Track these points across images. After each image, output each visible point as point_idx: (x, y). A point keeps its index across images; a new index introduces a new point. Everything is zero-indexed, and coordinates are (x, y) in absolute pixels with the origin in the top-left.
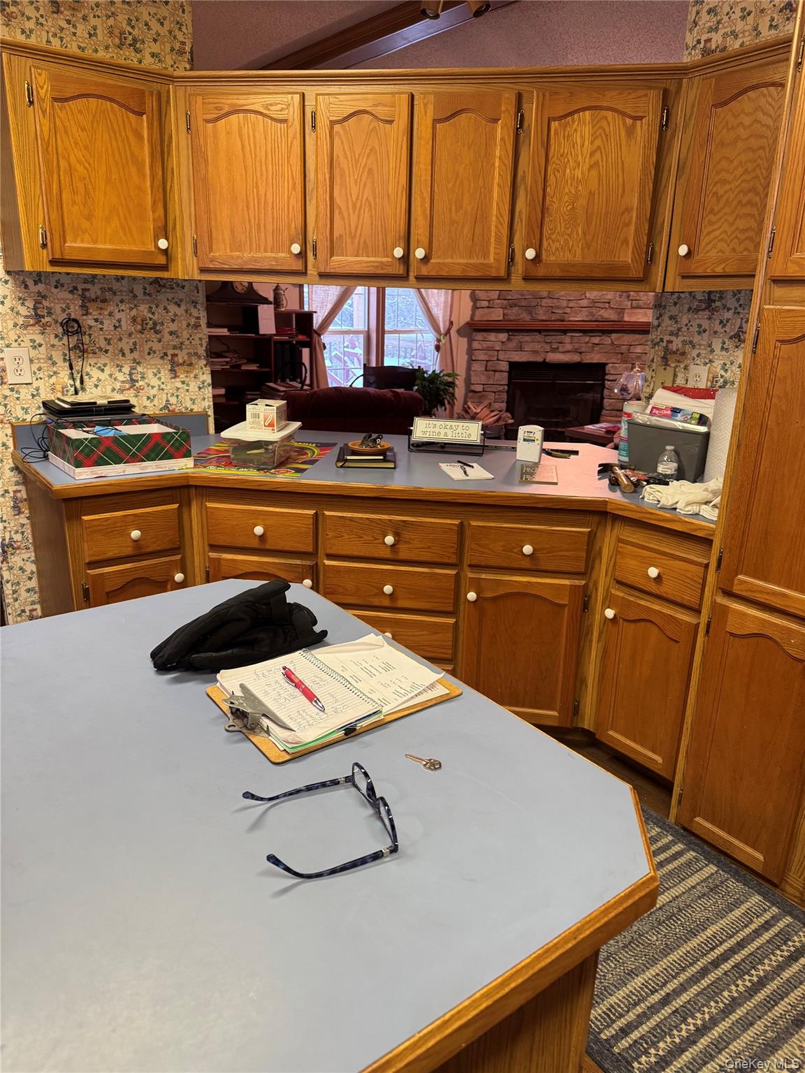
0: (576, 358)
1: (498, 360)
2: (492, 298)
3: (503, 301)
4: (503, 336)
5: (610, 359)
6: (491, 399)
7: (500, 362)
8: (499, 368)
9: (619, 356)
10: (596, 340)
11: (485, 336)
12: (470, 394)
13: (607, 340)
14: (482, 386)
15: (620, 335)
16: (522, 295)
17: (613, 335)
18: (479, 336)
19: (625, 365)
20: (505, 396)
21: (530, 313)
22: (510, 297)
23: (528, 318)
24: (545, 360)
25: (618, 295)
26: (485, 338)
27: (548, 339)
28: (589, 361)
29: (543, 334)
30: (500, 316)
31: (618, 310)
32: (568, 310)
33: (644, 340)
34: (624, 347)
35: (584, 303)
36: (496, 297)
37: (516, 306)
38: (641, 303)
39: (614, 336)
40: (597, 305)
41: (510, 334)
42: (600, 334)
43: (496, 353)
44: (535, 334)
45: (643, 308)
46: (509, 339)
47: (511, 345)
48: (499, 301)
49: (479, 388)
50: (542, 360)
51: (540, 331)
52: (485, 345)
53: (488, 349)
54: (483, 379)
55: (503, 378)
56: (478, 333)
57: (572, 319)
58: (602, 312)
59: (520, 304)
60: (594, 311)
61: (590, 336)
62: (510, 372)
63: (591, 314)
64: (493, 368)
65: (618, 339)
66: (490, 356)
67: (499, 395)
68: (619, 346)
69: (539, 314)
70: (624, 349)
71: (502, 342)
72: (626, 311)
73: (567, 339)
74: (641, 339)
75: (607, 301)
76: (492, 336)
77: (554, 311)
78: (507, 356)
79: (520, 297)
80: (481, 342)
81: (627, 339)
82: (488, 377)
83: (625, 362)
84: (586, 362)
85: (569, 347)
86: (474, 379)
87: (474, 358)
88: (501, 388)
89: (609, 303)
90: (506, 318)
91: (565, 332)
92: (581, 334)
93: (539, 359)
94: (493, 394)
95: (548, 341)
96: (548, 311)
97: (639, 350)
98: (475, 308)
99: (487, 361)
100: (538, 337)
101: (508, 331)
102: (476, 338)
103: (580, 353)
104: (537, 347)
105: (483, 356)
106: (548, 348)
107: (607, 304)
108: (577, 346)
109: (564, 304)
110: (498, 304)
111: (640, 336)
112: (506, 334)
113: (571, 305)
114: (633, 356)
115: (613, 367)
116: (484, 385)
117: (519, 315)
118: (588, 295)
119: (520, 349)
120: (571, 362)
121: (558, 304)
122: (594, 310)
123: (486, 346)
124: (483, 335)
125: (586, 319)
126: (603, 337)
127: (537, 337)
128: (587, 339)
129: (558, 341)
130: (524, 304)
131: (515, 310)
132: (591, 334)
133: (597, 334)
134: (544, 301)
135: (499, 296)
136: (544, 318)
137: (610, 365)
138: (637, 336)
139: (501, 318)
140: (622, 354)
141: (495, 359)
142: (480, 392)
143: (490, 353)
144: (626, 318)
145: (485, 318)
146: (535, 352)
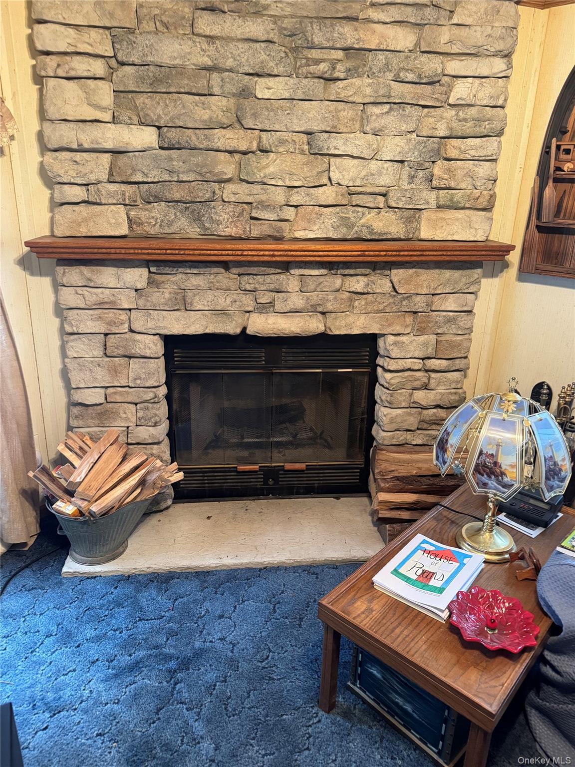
0: (313, 325)
1: (132, 331)
2: (93, 178)
3: (123, 187)
4: (137, 276)
5: (389, 325)
6: (127, 419)
7: (138, 337)
8: (137, 351)
9: (409, 319)
10: (358, 284)
11: (89, 275)
12: (75, 410)
13: (381, 284)
14: (102, 391)
15: (411, 271)
16: (171, 172)
17: (394, 272)
18: (74, 275)
19: (422, 339)
20: (163, 410)
21: (197, 219)
22: (139, 178)
23: (194, 231)
24: (245, 329)
25: (405, 176)
26: (90, 280)
27: (249, 282)
28: (343, 332)
29: (235, 270)
30: (118, 224)
31: (406, 214)
32: (290, 213)
33: (464, 280)
34: (418, 298)
35: (328, 194)
36: (105, 177)
37: (158, 199)
38: (458, 195)
39: (398, 274)
40: (356, 199)
41: (153, 269)
42: (368, 271)
43: (124, 316)
44: (215, 270)
45: (464, 208)
46: (151, 282)
47: (162, 295)
48: (112, 187)
49: (94, 397)
50: (238, 331)
51: (226, 265)
52: (92, 296)
53: (101, 305)
54: (102, 377)
55: (157, 371)
56: (67, 269)
57: (299, 234)
58: (370, 218)
59: (169, 196)
60: (351, 215)
61: (344, 275)
62: (168, 356)
63: (346, 222)
64: (121, 352)
65: (408, 281)
66: (111, 323)
67: (147, 409)
68: (409, 297)
69: (219, 223)
70: (419, 303)
71: (136, 290)
72: (425, 214)
73: (291, 281)
74: (456, 282)
75: (383, 190)
76: (108, 276)
77: (253, 215)
78: (150, 325)
79: (166, 177)
80: (79, 290)
81: (428, 279)
82: (114, 371)
83: (421, 331)
84: (337, 333)
85: (297, 301)
86: (76, 379)
87: (68, 329)
88: (150, 395)
89: (384, 195)
90: (138, 230)
91: (286, 267)
92: (323, 271)
93: (231, 328)
94: (132, 407)
95: (248, 287)
96: (241, 214)
97: (451, 303)
98: (56, 205)
99: (106, 335)
100: (223, 278)
101: (147, 263)
102: (65, 281)
103: (323, 313)
104: (223, 301)
105: (89, 323)
106: (248, 302)
107: (381, 199)
108: (315, 297)
109: (279, 196)
110: (110, 195)
111: (457, 274)
112: (144, 272)
113: (296, 199)
114: (439, 317)
115: (395, 343)
116: (107, 387)
117: (170, 224)
118: (335, 176)
119: (182, 304)
120: (303, 334)
121: (264, 197)
122: (350, 213)
123: (94, 299)
124: (82, 273)
125: (331, 235)
126: (372, 278)
127: (220, 277)
128: (338, 282)
129: (272, 286)
130: (177, 196)
131: (158, 210)
132: (347, 272)
133: (359, 271)
134: (230, 188)
135: (111, 174)
136: (232, 231)
137: (391, 339)
138: (447, 274)
139: (124, 230)
140: (415, 313)
141: (125, 328)
142: (101, 404)
143: (110, 315)
144: (425, 233)
145: (84, 231)
146: (223, 312)
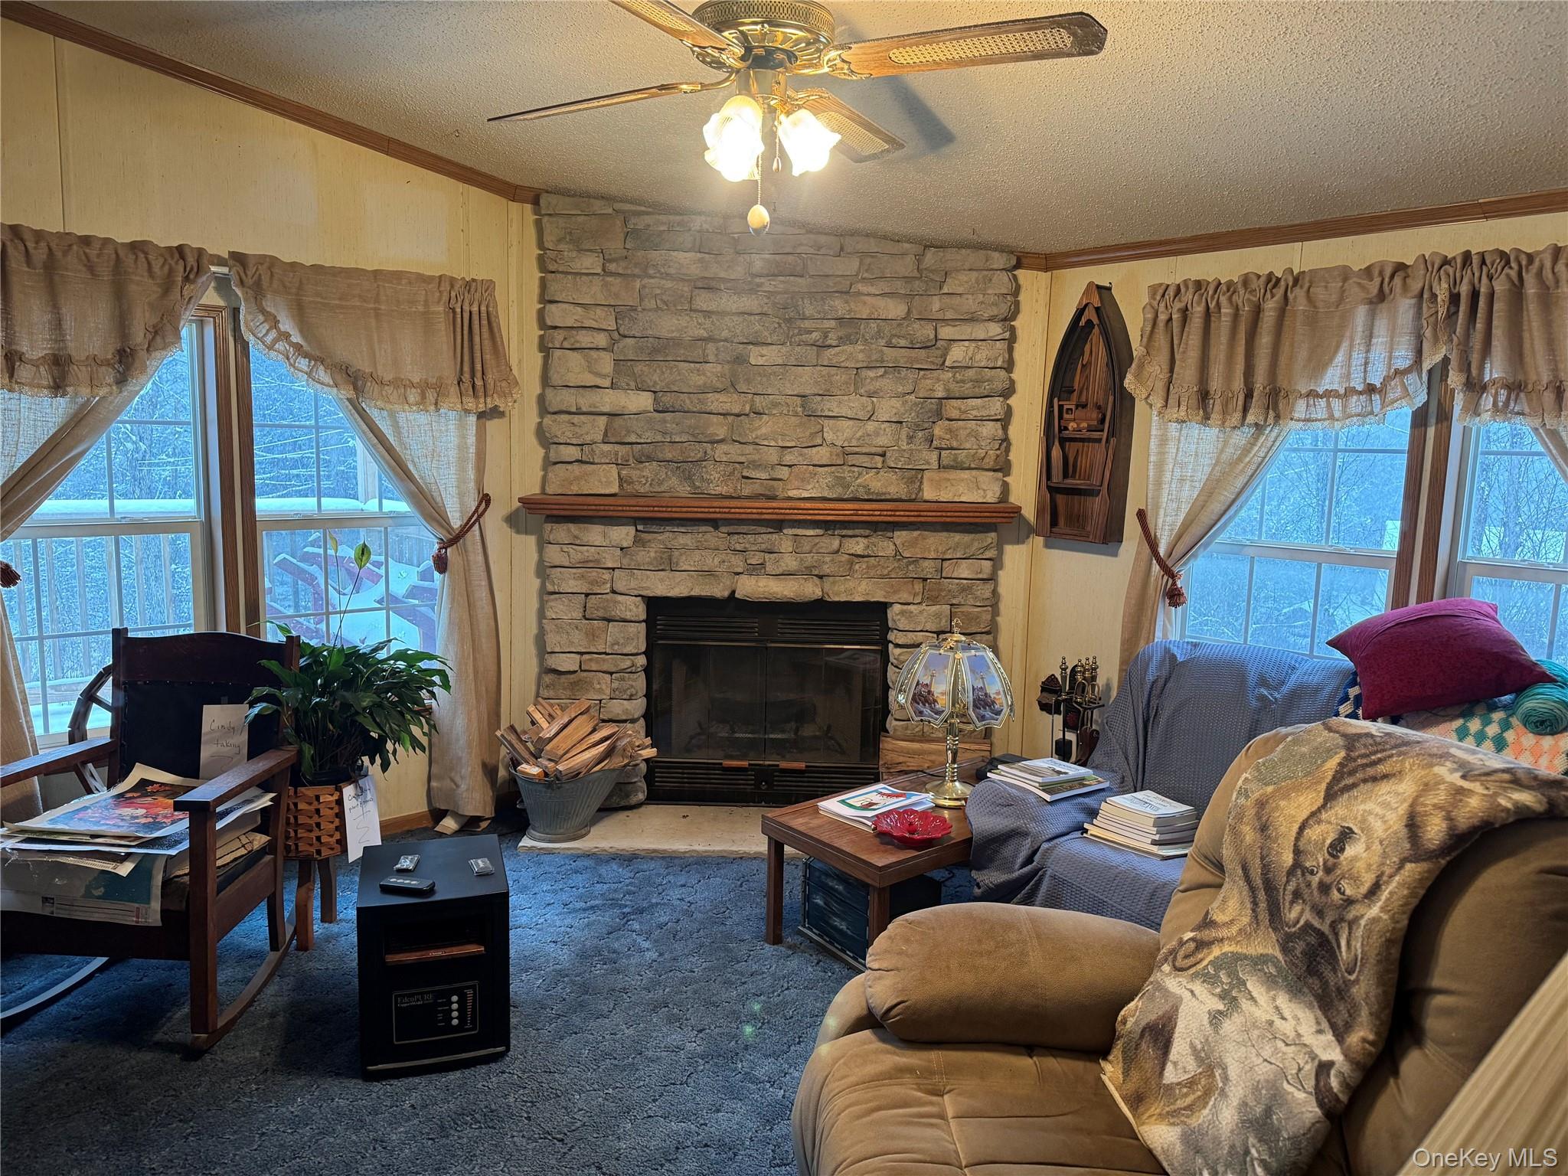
0: (809, 590)
1: (614, 592)
2: (588, 439)
3: (617, 447)
4: (623, 534)
5: (895, 592)
6: (601, 691)
7: (620, 598)
8: (618, 613)
9: (918, 586)
10: (858, 546)
11: (576, 533)
12: (548, 679)
13: (884, 546)
14: (578, 657)
15: (916, 533)
16: (664, 433)
17: (897, 533)
18: (561, 532)
19: (934, 608)
20: (640, 683)
21: (689, 478)
22: (633, 438)
23: (684, 490)
24: (733, 592)
25: (904, 436)
26: (576, 537)
27: (738, 542)
28: (843, 598)
29: (724, 529)
30: (609, 483)
31: (907, 474)
32: (783, 473)
33: (976, 545)
34: (926, 563)
35: (822, 454)
36: (600, 438)
37: (650, 459)
38: (962, 455)
39: (901, 536)
40: (851, 459)
41: (640, 527)
42: (867, 532)
43: (607, 576)
44: (703, 529)
45: (969, 468)
46: (637, 541)
47: (647, 555)
48: (606, 448)
49: (568, 663)
50: (726, 594)
51: (715, 523)
52: (577, 554)
53: (585, 564)
54: (579, 641)
55: (636, 638)
56: (555, 526)
57: (792, 493)
58: (868, 478)
59: (660, 456)
60: (846, 474)
61: (843, 536)
62: (650, 622)
63: (841, 481)
64: (601, 614)
65: (913, 543)
66: (592, 583)
67: (623, 679)
68: (916, 561)
69: (709, 481)
70: (928, 568)
71: (622, 549)
72: (927, 474)
73: (784, 541)
74: (968, 546)
75: (880, 451)
76: (595, 534)
77: (745, 474)
78: (633, 584)
79: (659, 438)
80: (565, 548)
81: (935, 543)
82: (592, 635)
83: (933, 600)
84: (837, 599)
85: (790, 562)
86: (553, 641)
87: (550, 588)
88: (626, 663)
89: (883, 455)
90: (628, 488)
91: (778, 525)
92: (819, 532)
93: (719, 591)
94: (608, 676)
95: (738, 547)
96: (732, 473)
97: (964, 570)
98: (548, 463)
99: (587, 595)
100: (711, 537)
101: (634, 521)
102: (551, 538)
103: (821, 577)
104: (712, 561)
105: (572, 582)
106: (737, 562)
107: (879, 459)
108: (809, 559)
109: (773, 456)
110: (603, 454)
111: (967, 538)
112: (631, 530)
113: (789, 458)
114: (953, 585)
115: (902, 613)
116: (582, 654)
117: (660, 483)
118: (829, 436)
119: (667, 564)
120: (798, 600)
121: (756, 457)
122: (846, 473)
123: (579, 556)
124: (569, 530)
125: (826, 494)
126: (873, 540)
127: (708, 536)
128: (836, 543)
129: (763, 546)
130: (669, 456)
131: (649, 470)
132: (844, 532)
133: (857, 532)
134: (724, 447)
135: (606, 434)
136: (723, 490)
137: (897, 608)
138: (957, 537)
139: (614, 489)
140: (925, 580)
141: (607, 588)
142: (575, 672)
143: (594, 573)
144: (928, 493)
145: (575, 489)
146: (710, 573)
